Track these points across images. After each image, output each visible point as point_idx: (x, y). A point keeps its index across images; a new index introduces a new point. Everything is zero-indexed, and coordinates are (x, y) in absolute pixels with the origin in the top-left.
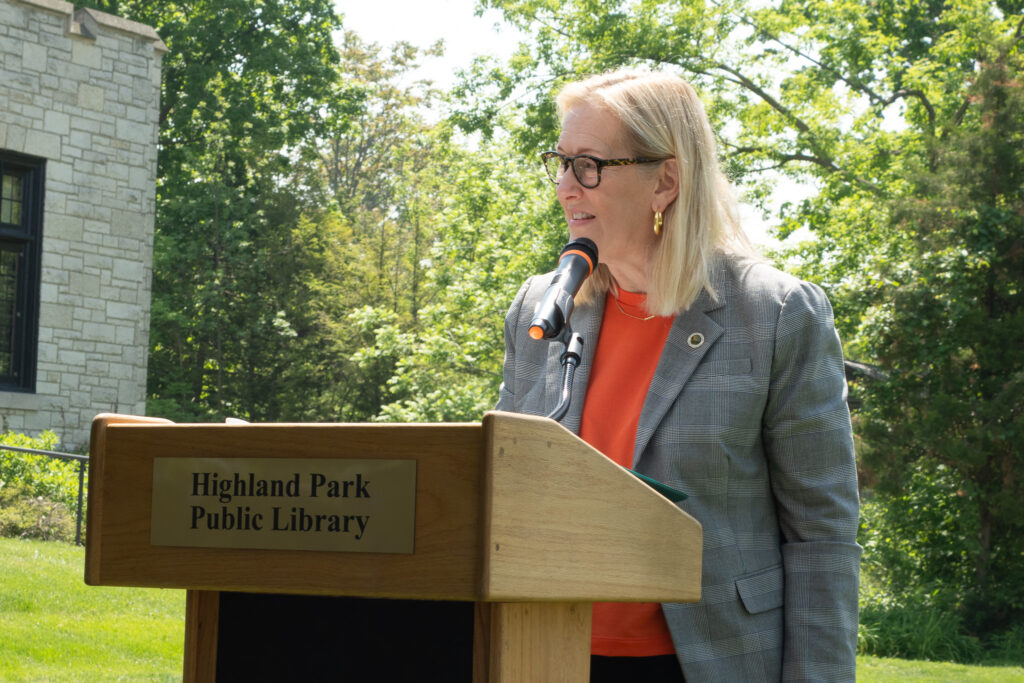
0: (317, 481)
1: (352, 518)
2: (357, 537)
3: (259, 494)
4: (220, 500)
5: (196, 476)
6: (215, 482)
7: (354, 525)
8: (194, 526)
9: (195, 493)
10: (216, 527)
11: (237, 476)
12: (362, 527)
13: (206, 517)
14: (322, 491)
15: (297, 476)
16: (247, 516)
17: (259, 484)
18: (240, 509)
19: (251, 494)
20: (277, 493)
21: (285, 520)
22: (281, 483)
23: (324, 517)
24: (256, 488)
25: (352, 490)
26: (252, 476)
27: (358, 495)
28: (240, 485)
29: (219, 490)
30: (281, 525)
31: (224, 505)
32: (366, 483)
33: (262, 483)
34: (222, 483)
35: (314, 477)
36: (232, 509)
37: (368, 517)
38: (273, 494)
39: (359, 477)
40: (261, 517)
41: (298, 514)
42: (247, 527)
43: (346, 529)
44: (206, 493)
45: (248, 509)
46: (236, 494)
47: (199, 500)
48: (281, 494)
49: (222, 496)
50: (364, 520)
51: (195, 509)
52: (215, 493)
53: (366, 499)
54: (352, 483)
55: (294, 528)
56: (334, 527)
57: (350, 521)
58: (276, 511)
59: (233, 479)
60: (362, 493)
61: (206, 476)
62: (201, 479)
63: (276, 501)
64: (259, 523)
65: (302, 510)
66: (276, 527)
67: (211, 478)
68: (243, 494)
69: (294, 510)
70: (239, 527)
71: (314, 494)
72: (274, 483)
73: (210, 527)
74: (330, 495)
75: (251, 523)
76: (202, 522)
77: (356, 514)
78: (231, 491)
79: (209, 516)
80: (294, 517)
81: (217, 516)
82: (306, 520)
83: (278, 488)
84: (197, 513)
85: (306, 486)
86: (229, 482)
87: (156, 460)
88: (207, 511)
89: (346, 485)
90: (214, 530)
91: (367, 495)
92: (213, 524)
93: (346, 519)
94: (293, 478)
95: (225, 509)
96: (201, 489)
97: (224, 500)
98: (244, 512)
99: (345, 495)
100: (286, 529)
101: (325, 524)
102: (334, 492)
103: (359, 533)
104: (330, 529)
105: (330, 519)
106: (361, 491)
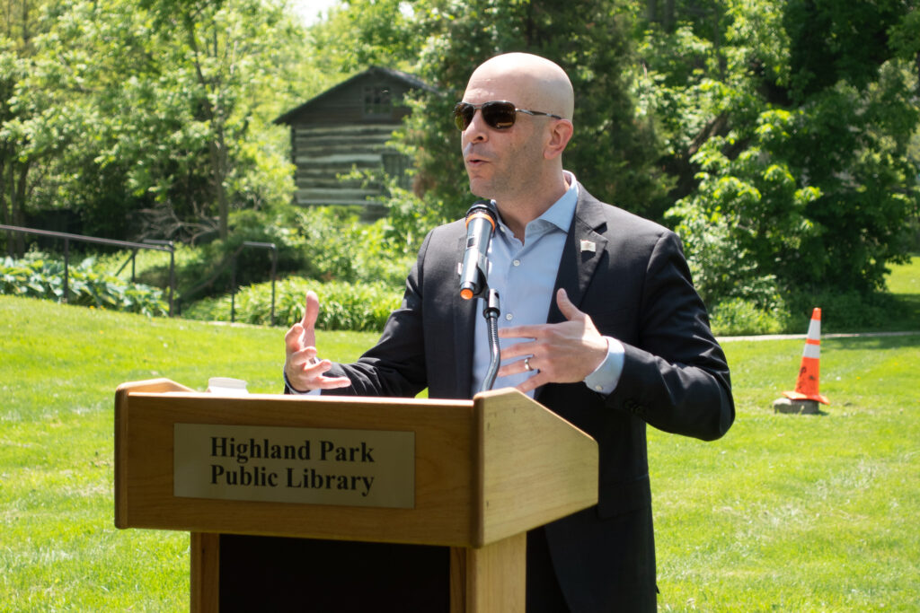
0: (326, 447)
1: (359, 478)
2: (364, 494)
3: (273, 456)
4: (238, 461)
5: (214, 440)
6: (232, 446)
7: (360, 484)
8: (214, 481)
9: (214, 453)
10: (235, 482)
11: (252, 441)
12: (368, 486)
13: (225, 475)
14: (331, 455)
15: (308, 443)
16: (263, 475)
17: (273, 448)
18: (256, 469)
19: (266, 456)
20: (290, 456)
21: (298, 477)
22: (293, 448)
23: (334, 477)
24: (270, 452)
25: (358, 455)
26: (266, 442)
27: (364, 460)
28: (256, 449)
29: (236, 453)
30: (295, 482)
31: (242, 465)
32: (371, 450)
33: (276, 448)
34: (239, 447)
35: (323, 444)
36: (249, 468)
37: (372, 478)
38: (287, 457)
39: (364, 445)
40: (276, 476)
41: (309, 474)
42: (264, 484)
43: (354, 487)
44: (224, 454)
45: (264, 469)
46: (252, 455)
47: (218, 461)
48: (293, 457)
49: (240, 457)
50: (369, 480)
51: (214, 467)
52: (232, 455)
53: (371, 463)
54: (358, 450)
55: (306, 485)
56: (343, 484)
57: (357, 481)
58: (290, 471)
59: (249, 443)
60: (367, 459)
61: (224, 440)
62: (219, 443)
63: (290, 463)
64: (274, 480)
65: (313, 471)
66: (290, 484)
67: (228, 443)
68: (259, 456)
69: (306, 471)
70: (256, 484)
71: (323, 457)
72: (287, 448)
73: (229, 482)
74: (338, 459)
75: (268, 480)
76: (222, 479)
77: (363, 475)
78: (248, 454)
79: (228, 474)
80: (306, 477)
81: (235, 474)
82: (317, 480)
83: (290, 452)
84: (216, 472)
85: (316, 451)
86: (245, 447)
87: (176, 425)
88: (226, 469)
89: (352, 451)
90: (233, 485)
91: (371, 460)
92: (232, 480)
93: (354, 479)
94: (304, 444)
95: (242, 468)
96: (219, 451)
97: (241, 460)
98: (260, 471)
99: (352, 459)
100: (300, 486)
101: (334, 483)
102: (342, 456)
103: (365, 490)
104: (339, 487)
105: (339, 479)
106: (366, 456)
